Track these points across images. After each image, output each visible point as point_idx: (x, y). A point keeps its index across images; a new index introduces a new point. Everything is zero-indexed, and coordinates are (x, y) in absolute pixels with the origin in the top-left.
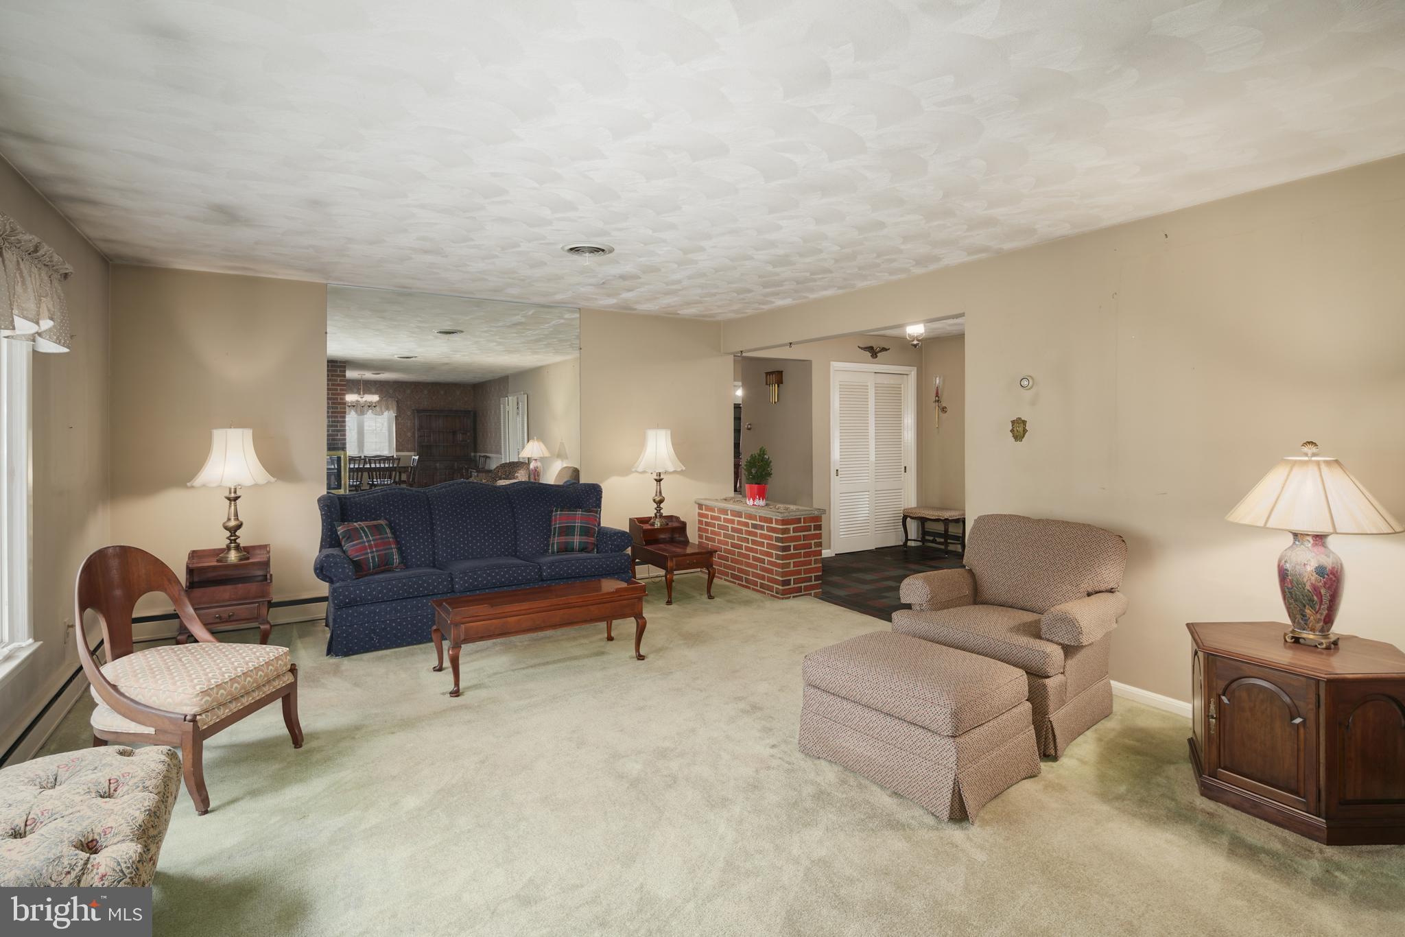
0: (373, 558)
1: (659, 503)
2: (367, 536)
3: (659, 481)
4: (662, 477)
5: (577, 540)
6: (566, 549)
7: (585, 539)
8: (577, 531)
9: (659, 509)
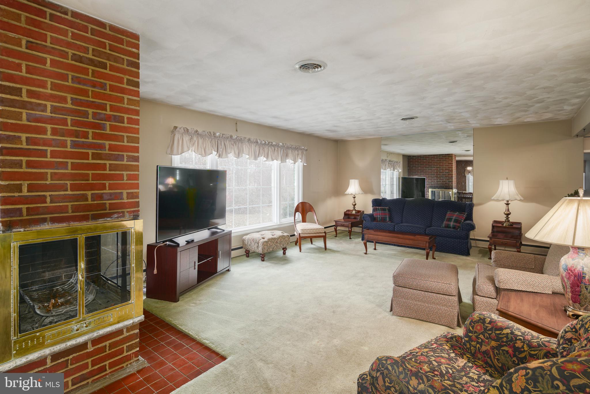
0: (380, 217)
1: (508, 215)
2: (379, 211)
3: (508, 204)
4: (509, 202)
5: (452, 224)
6: (447, 226)
7: (455, 224)
8: (453, 220)
9: (507, 218)
